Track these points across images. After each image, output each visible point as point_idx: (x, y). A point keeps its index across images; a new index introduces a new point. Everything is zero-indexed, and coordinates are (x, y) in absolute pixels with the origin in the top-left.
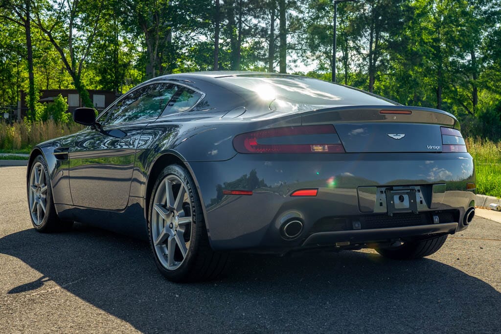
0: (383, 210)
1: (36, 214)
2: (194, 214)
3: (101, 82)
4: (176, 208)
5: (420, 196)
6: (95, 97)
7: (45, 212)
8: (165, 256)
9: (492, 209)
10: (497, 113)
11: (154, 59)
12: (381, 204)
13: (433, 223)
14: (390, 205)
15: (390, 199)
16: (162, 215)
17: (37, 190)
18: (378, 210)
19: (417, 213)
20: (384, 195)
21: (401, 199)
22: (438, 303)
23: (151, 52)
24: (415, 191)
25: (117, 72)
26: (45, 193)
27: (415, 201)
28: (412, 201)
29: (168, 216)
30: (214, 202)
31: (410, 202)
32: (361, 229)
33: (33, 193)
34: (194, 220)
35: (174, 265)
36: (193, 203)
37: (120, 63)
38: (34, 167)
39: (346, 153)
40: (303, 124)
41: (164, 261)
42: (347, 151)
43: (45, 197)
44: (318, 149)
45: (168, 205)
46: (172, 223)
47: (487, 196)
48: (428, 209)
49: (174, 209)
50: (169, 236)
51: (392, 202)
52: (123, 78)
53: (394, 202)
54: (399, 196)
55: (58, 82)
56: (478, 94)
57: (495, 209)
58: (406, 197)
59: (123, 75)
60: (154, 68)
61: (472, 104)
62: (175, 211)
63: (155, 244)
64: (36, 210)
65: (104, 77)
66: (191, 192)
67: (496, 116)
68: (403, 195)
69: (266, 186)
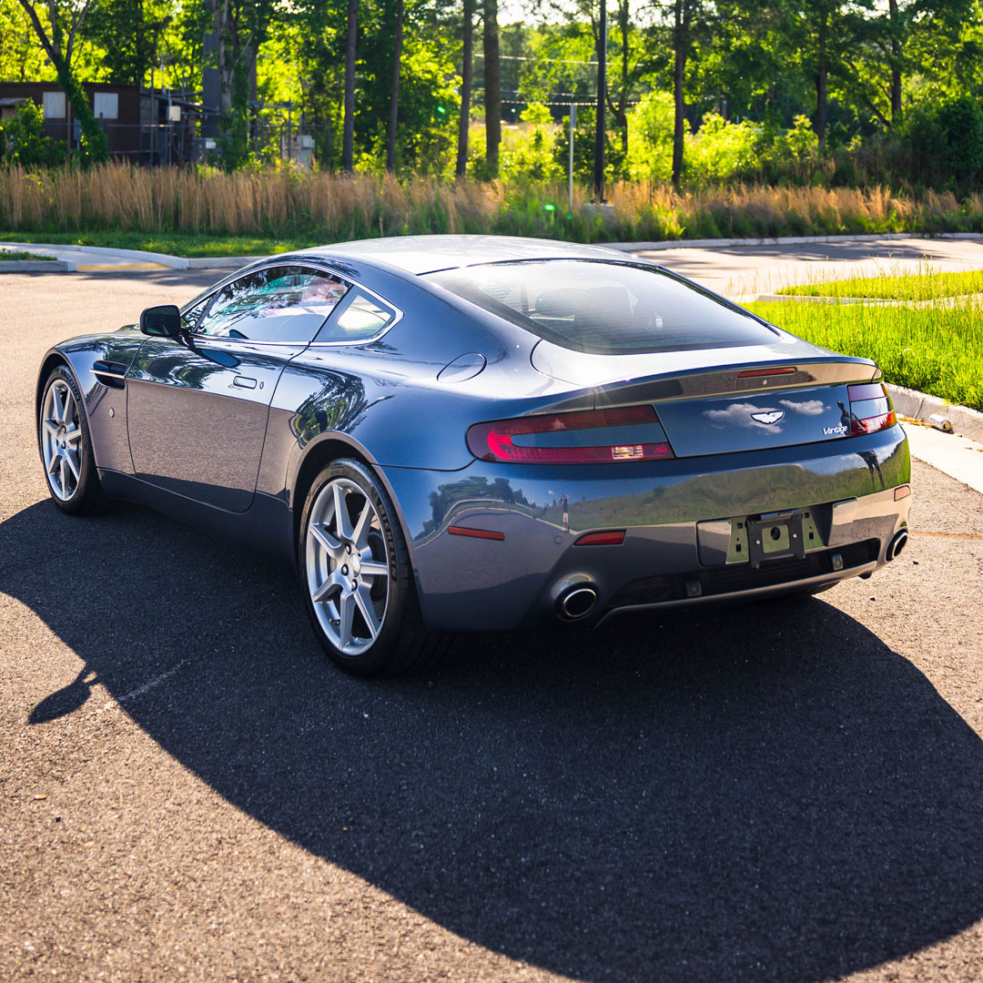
0: (743, 557)
1: (57, 477)
2: (393, 562)
3: (106, 62)
4: (355, 541)
5: (808, 525)
6: (98, 97)
7: (78, 479)
8: (335, 625)
9: (933, 427)
10: (941, 129)
11: (221, 23)
12: (739, 548)
13: (833, 571)
14: (755, 549)
15: (753, 536)
16: (327, 548)
17: (59, 432)
18: (733, 558)
19: (804, 557)
20: (744, 530)
21: (776, 535)
22: (840, 731)
23: (217, 7)
24: (799, 517)
25: (140, 40)
26: (76, 441)
27: (800, 536)
28: (795, 536)
29: (339, 552)
30: (429, 527)
31: (791, 536)
32: (703, 595)
33: (49, 434)
34: (394, 575)
35: (353, 644)
36: (391, 543)
37: (146, 19)
38: (53, 386)
39: (676, 458)
40: (597, 408)
41: (333, 633)
42: (678, 456)
43: (75, 449)
44: (624, 453)
45: (340, 532)
46: (345, 565)
47: (924, 395)
48: (824, 548)
49: (351, 541)
50: (341, 589)
51: (758, 542)
52: (153, 52)
53: (761, 542)
54: (771, 529)
55: (19, 60)
56: (903, 80)
57: (941, 427)
58: (784, 530)
59: (154, 47)
60: (222, 42)
61: (890, 104)
62: (353, 547)
63: (314, 599)
64: (57, 469)
65: (113, 51)
66: (387, 521)
67: (938, 135)
68: (779, 527)
69: (524, 502)
